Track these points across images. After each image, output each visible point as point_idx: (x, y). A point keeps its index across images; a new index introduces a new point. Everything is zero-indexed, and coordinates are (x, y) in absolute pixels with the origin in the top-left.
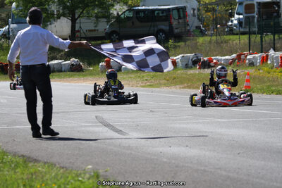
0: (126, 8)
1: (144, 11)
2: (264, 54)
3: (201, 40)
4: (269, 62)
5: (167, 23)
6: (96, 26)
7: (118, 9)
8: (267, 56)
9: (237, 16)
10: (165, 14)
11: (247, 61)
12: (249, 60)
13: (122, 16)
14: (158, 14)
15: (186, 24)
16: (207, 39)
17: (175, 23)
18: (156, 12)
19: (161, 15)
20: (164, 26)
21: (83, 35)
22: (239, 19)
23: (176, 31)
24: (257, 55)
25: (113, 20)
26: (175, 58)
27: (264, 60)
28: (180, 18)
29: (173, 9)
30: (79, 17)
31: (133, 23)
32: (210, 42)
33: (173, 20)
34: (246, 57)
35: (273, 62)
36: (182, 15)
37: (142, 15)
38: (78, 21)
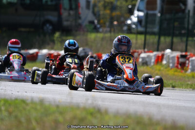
2: (159, 54)
3: (92, 36)
4: (164, 62)
5: (56, 13)
8: (163, 55)
9: (136, 13)
10: (54, 3)
11: (140, 60)
12: (143, 58)
15: (78, 16)
16: (100, 35)
17: (65, 14)
19: (49, 3)
22: (138, 17)
23: (65, 23)
24: (151, 54)
27: (159, 59)
28: (71, 9)
31: (16, 10)
32: (103, 39)
33: (62, 11)
34: (139, 55)
35: (168, 63)
36: (74, 6)
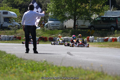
0: (97, 16)
1: (105, 18)
6: (84, 23)
7: (94, 16)
13: (96, 19)
14: (111, 19)
18: (111, 18)
20: (114, 25)
21: (79, 27)
25: (92, 21)
26: (117, 38)
29: (118, 17)
30: (77, 19)
37: (105, 19)
38: (77, 21)
